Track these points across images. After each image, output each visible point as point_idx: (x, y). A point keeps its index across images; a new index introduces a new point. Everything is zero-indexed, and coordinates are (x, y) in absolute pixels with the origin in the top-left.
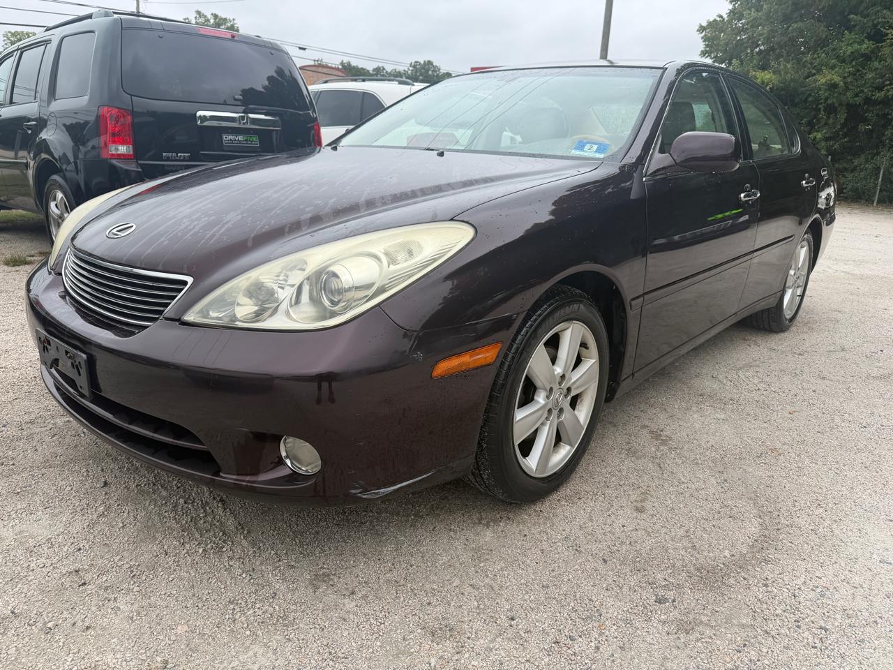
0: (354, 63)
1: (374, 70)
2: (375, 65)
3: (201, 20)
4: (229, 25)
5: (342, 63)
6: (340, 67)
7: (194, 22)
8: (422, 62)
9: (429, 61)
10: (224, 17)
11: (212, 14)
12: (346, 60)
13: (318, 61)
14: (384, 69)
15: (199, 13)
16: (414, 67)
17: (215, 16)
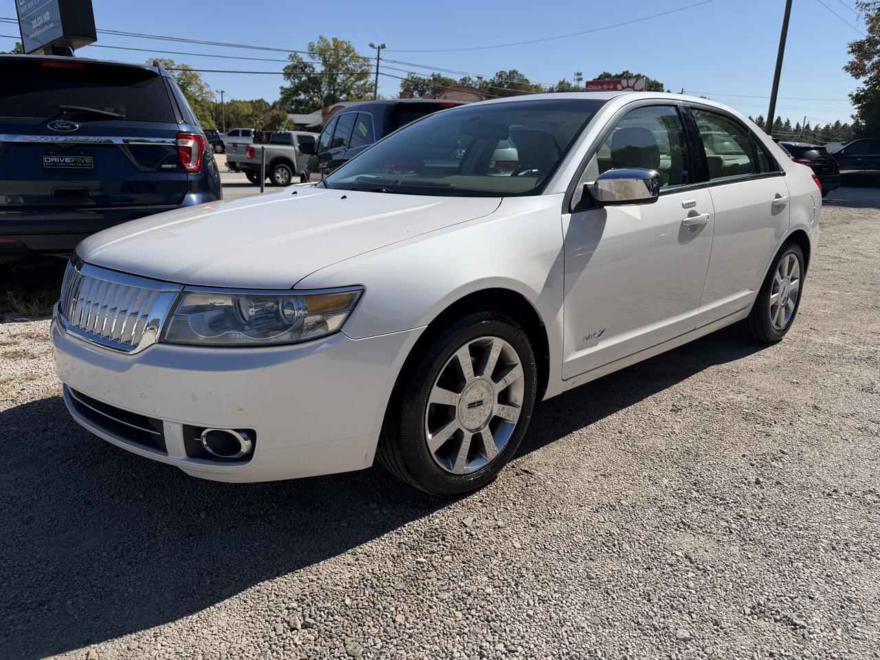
0: (443, 75)
1: (461, 80)
2: (462, 77)
3: (322, 45)
4: (345, 47)
5: (432, 75)
6: (431, 78)
7: (316, 45)
8: (508, 72)
9: (514, 71)
10: (340, 39)
11: (333, 39)
12: (436, 73)
13: (412, 73)
14: (470, 79)
15: (321, 38)
16: (500, 76)
17: (335, 40)
